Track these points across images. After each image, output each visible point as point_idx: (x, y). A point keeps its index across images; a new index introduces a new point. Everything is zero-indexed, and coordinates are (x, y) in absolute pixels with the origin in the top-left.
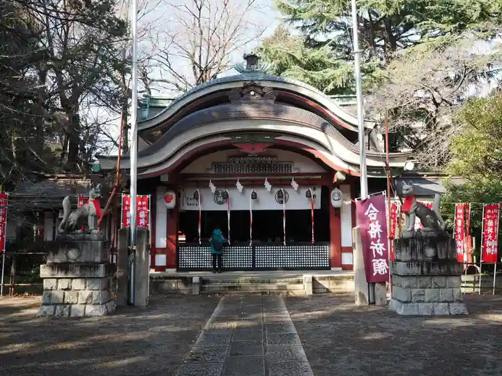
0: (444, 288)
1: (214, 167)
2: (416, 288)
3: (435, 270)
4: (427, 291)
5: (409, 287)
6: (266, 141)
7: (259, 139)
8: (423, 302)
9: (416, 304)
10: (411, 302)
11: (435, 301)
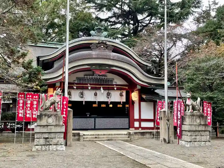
0: (204, 136)
1: (77, 80)
2: (193, 136)
3: (200, 128)
4: (198, 137)
5: (191, 136)
6: (106, 69)
7: (103, 68)
8: (196, 141)
9: (194, 142)
10: (191, 142)
11: (201, 141)
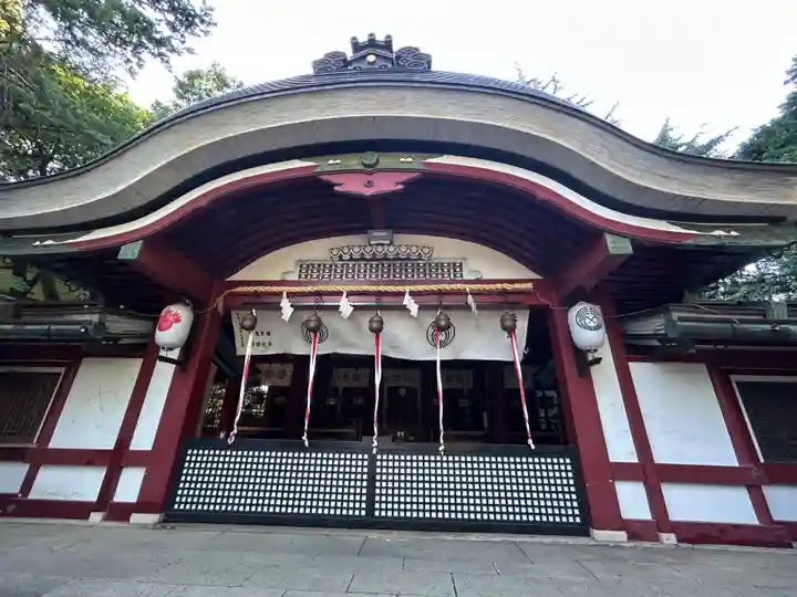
1: (297, 269)
6: (402, 166)
7: (387, 161)
